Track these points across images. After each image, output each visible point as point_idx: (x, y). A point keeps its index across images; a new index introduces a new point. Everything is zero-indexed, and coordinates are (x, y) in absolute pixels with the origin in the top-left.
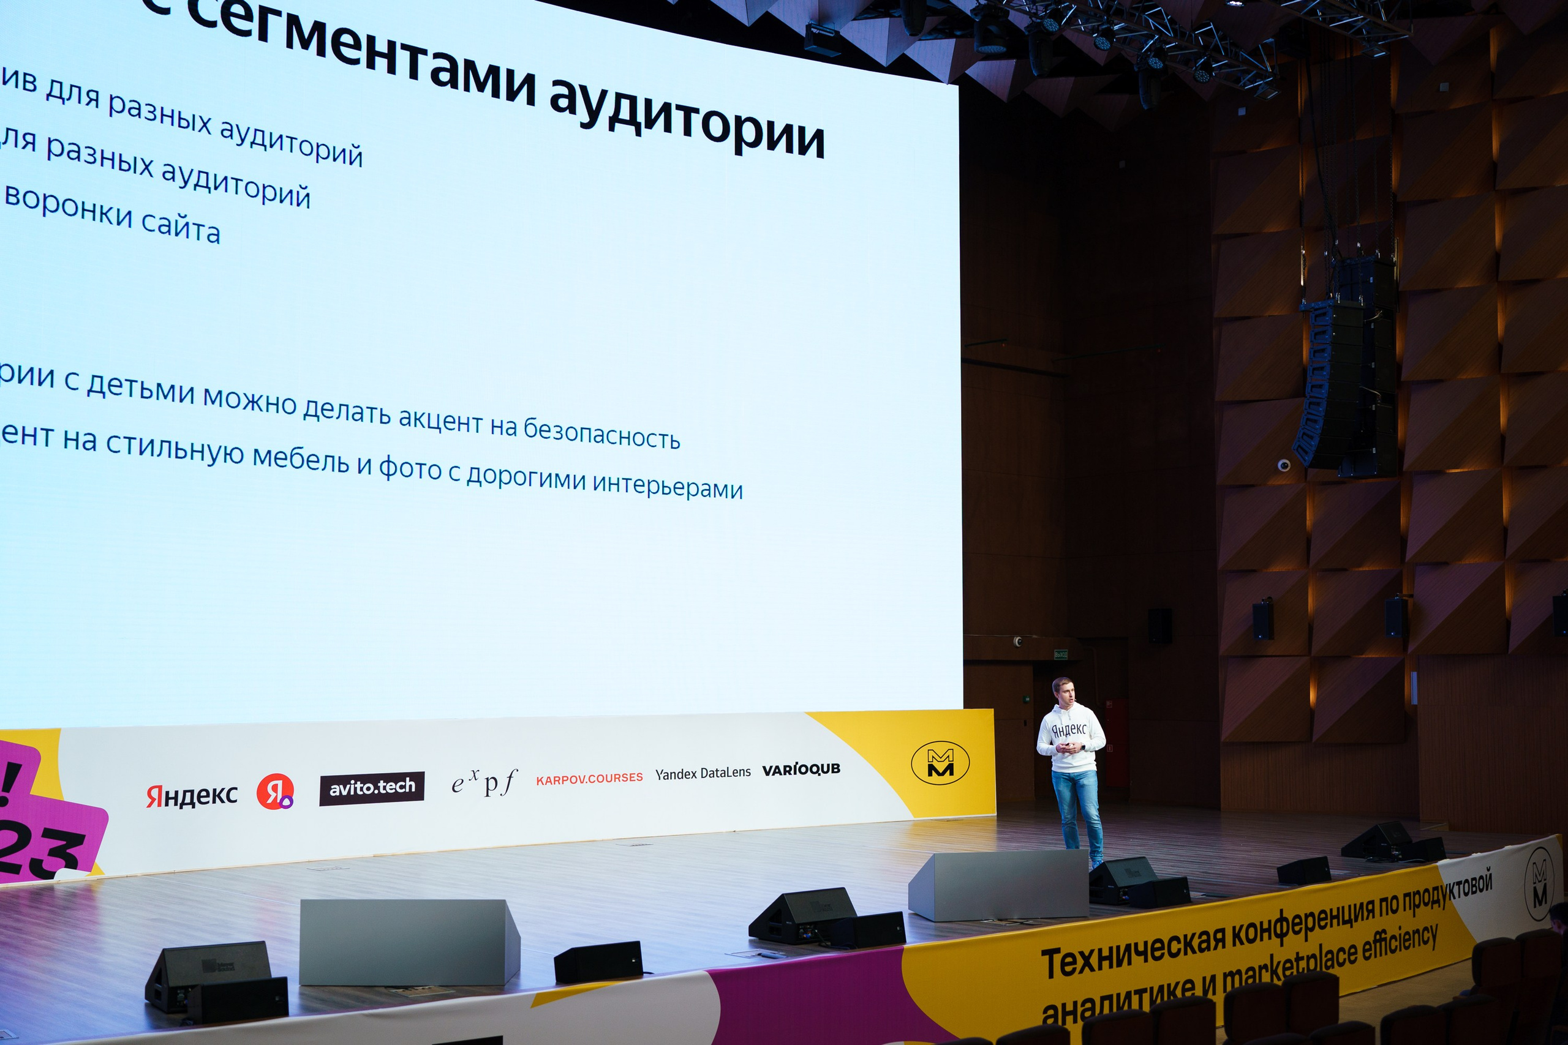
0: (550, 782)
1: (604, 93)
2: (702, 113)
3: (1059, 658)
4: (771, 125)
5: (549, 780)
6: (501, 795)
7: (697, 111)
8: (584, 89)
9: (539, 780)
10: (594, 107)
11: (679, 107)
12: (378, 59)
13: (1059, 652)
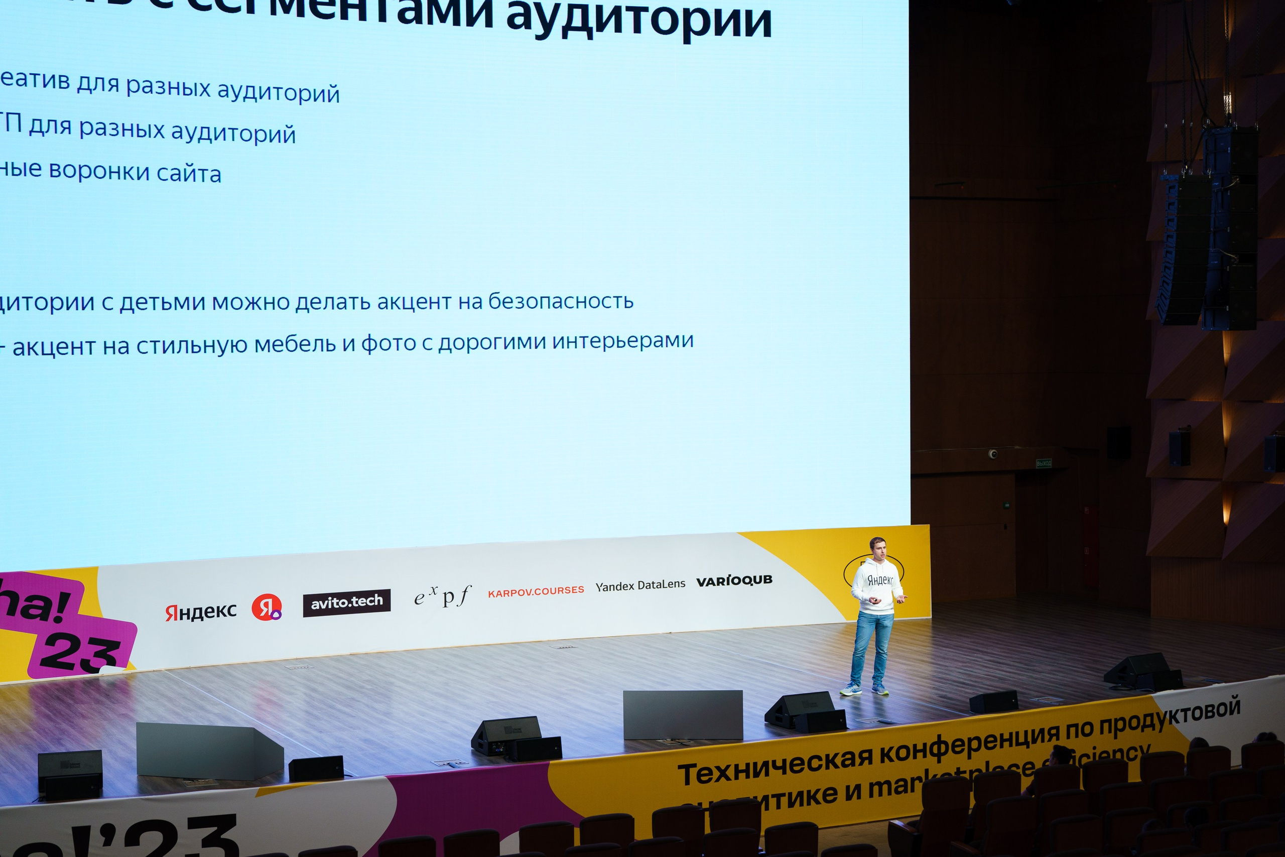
0: (501, 594)
1: (557, 7)
2: (651, 11)
3: (1042, 466)
4: (718, 13)
5: (499, 593)
6: (457, 606)
7: (646, 9)
8: (538, 6)
9: (490, 594)
10: (548, 20)
11: (629, 9)
12: (350, 11)
13: (1041, 462)
